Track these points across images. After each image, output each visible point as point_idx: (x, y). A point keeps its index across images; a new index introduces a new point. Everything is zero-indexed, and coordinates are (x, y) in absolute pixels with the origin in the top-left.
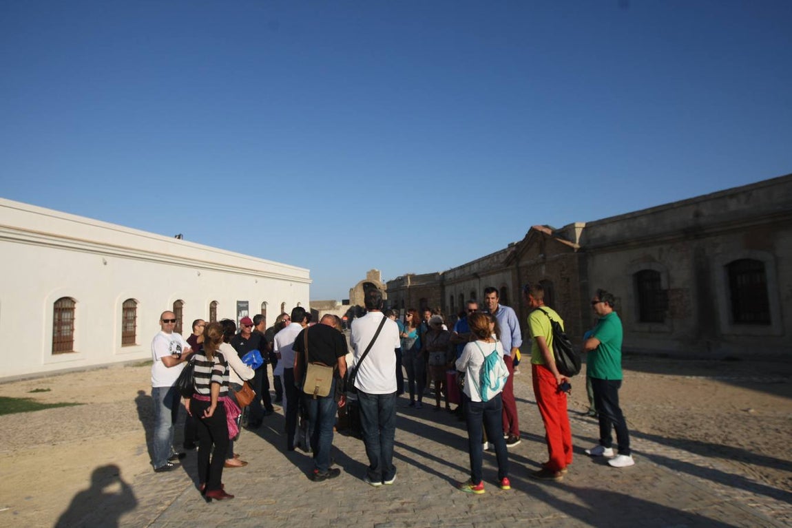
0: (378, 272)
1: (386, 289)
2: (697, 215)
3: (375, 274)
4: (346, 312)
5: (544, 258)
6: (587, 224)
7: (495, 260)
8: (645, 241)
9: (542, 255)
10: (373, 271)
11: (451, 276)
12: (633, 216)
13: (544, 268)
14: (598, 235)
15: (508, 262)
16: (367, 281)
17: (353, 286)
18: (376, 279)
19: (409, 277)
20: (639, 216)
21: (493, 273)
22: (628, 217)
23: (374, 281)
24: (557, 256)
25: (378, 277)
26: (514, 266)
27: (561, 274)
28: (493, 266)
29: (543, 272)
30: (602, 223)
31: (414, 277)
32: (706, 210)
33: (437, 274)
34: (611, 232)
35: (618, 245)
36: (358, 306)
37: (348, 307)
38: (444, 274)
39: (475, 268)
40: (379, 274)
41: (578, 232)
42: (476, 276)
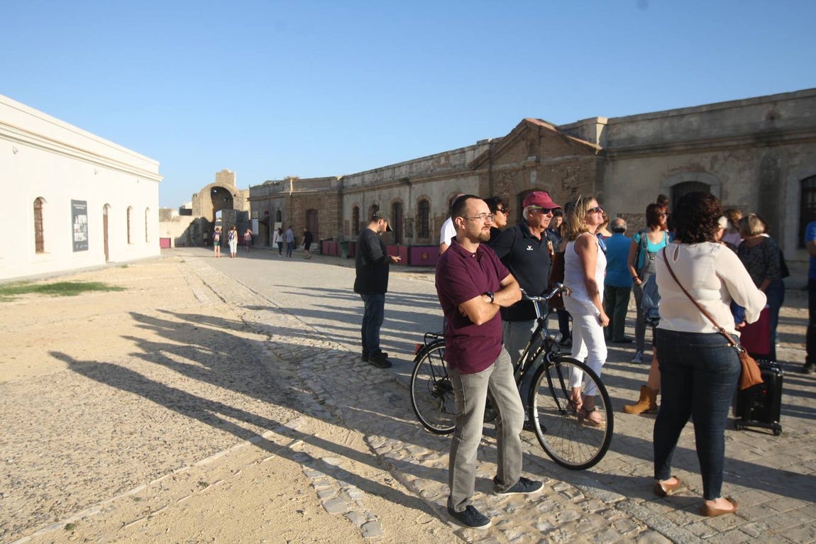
0: (232, 174)
1: (248, 197)
2: (772, 117)
3: (228, 175)
4: (188, 225)
5: (538, 161)
6: (609, 120)
7: (443, 161)
8: (694, 145)
9: (535, 157)
10: (225, 172)
11: (357, 181)
12: (680, 114)
13: (534, 173)
14: (623, 136)
15: (476, 165)
16: (217, 185)
17: (198, 191)
18: (230, 183)
19: (291, 181)
20: (686, 114)
21: (436, 180)
22: (674, 114)
23: (228, 186)
24: (558, 159)
25: (233, 180)
26: (485, 170)
27: (563, 184)
28: (438, 170)
29: (533, 180)
30: (632, 120)
31: (298, 182)
32: (785, 112)
33: (335, 178)
34: (645, 132)
35: (657, 148)
36: (204, 219)
37: (190, 219)
38: (343, 178)
39: (403, 173)
40: (233, 177)
41: (599, 129)
42: (406, 182)
